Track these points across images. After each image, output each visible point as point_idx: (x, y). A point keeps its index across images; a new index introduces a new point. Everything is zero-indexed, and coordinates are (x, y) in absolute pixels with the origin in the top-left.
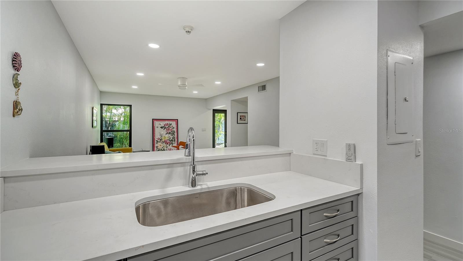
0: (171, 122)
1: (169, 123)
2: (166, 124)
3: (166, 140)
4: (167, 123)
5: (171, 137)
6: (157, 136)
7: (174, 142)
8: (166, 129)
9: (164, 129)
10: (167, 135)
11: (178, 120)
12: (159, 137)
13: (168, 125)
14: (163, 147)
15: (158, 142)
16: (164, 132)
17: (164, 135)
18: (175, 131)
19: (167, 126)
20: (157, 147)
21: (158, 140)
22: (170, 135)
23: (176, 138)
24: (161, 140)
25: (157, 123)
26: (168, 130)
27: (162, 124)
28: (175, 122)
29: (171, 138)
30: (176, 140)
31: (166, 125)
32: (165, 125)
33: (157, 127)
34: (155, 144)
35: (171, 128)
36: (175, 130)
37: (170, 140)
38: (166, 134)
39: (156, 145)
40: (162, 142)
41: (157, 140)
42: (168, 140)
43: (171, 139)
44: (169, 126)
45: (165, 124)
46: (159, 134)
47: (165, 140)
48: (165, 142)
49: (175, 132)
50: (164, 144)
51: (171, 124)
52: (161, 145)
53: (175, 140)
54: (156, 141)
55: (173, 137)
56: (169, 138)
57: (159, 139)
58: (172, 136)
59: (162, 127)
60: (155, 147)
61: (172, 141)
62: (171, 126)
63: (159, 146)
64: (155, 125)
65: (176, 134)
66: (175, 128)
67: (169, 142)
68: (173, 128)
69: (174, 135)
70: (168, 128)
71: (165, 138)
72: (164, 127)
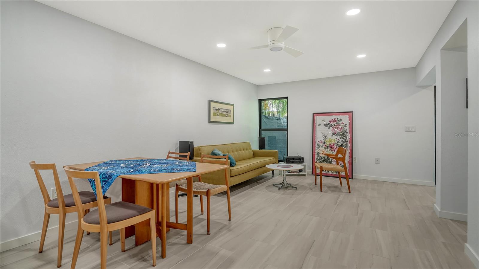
0: (340, 117)
1: (338, 118)
2: (332, 120)
3: (332, 145)
4: (335, 119)
5: (341, 140)
6: (319, 138)
8: (333, 127)
9: (329, 128)
10: (334, 137)
11: (352, 112)
13: (336, 121)
15: (320, 146)
16: (329, 131)
17: (330, 136)
18: (348, 131)
19: (333, 124)
20: (318, 154)
21: (320, 144)
22: (338, 137)
23: (348, 142)
25: (319, 119)
26: (336, 129)
27: (328, 119)
28: (348, 116)
29: (341, 141)
30: (349, 145)
31: (333, 122)
32: (330, 121)
33: (319, 125)
34: (316, 149)
35: (340, 127)
36: (347, 128)
37: (338, 144)
38: (332, 135)
39: (317, 151)
40: (326, 147)
41: (318, 143)
42: (335, 145)
43: (339, 143)
44: (337, 123)
46: (322, 135)
47: (330, 144)
49: (347, 133)
50: (329, 150)
51: (341, 119)
54: (318, 145)
55: (343, 140)
56: (336, 142)
58: (342, 139)
59: (326, 125)
60: (316, 153)
61: (342, 146)
62: (341, 123)
63: (322, 153)
64: (317, 121)
65: (348, 135)
66: (348, 126)
67: (337, 147)
68: (343, 126)
69: (345, 138)
70: (336, 125)
71: (330, 141)
72: (329, 125)
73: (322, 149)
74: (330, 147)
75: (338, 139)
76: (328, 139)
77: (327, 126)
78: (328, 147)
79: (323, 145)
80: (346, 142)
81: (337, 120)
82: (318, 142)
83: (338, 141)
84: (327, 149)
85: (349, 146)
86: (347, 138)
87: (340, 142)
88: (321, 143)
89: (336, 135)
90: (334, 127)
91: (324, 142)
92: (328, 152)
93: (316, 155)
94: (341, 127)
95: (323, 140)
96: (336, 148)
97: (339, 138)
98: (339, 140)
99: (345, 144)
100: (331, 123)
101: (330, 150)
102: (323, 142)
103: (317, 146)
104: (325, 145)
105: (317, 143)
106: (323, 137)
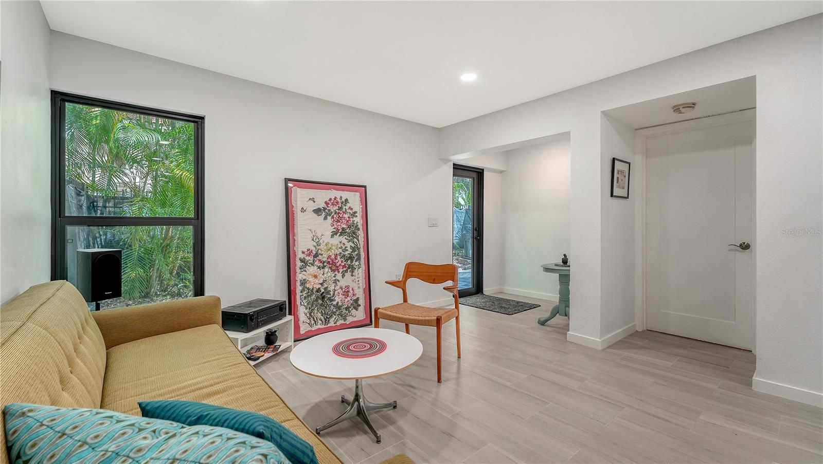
0: (345, 195)
1: (341, 197)
2: (330, 199)
3: (333, 257)
4: (335, 198)
5: (349, 245)
6: (303, 243)
7: (357, 263)
8: (333, 217)
9: (325, 218)
10: (337, 239)
11: (365, 187)
12: (311, 245)
13: (337, 202)
14: (324, 281)
15: (306, 264)
16: (325, 227)
17: (326, 238)
18: (360, 226)
19: (333, 209)
20: (303, 283)
21: (307, 258)
22: (343, 239)
23: (362, 250)
24: (316, 256)
25: (301, 196)
26: (338, 221)
27: (320, 197)
28: (358, 194)
29: (349, 248)
30: (363, 255)
31: (333, 204)
32: (327, 203)
33: (303, 210)
34: (298, 271)
35: (346, 216)
36: (358, 220)
37: (344, 256)
38: (332, 236)
39: (300, 276)
40: (321, 265)
41: (302, 256)
42: (339, 257)
43: (347, 253)
44: (340, 208)
45: (327, 199)
46: (310, 236)
47: (329, 257)
48: (329, 262)
49: (359, 229)
50: (326, 270)
51: (346, 200)
52: (315, 276)
53: (359, 255)
54: (302, 261)
55: (353, 245)
56: (340, 250)
57: (310, 252)
58: (351, 244)
59: (317, 211)
60: (298, 284)
61: (351, 258)
62: (347, 208)
63: (311, 279)
64: (296, 201)
65: (361, 233)
66: (359, 214)
67: (342, 262)
68: (351, 215)
69: (355, 240)
70: (339, 213)
71: (329, 250)
72: (324, 210)
73: (312, 270)
74: (330, 264)
75: (344, 244)
76: (325, 243)
77: (320, 214)
78: (324, 262)
79: (314, 260)
80: (358, 248)
81: (339, 201)
82: (303, 253)
83: (344, 248)
84: (323, 268)
85: (363, 257)
86: (359, 242)
87: (347, 250)
88: (309, 255)
89: (339, 236)
90: (335, 216)
91: (317, 253)
92: (325, 275)
93: (299, 288)
94: (349, 217)
95: (314, 249)
96: (340, 265)
97: (345, 241)
98: (346, 245)
99: (356, 253)
100: (328, 207)
101: (330, 270)
102: (314, 252)
103: (299, 264)
104: (319, 260)
105: (300, 255)
106: (313, 240)
